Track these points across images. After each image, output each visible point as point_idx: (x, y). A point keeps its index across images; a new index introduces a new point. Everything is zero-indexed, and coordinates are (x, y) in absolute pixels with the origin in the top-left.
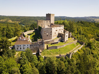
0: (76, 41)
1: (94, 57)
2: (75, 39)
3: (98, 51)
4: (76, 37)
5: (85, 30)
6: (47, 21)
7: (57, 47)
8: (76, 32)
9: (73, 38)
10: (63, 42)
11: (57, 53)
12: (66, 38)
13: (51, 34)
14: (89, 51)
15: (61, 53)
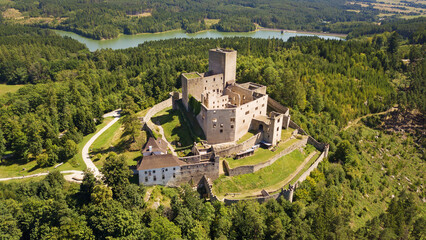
0: (305, 138)
1: (352, 187)
2: (300, 132)
3: (366, 163)
4: (303, 126)
5: (331, 93)
6: (213, 77)
7: (252, 167)
8: (304, 103)
9: (296, 131)
10: (266, 147)
11: (254, 187)
12: (277, 136)
13: (232, 127)
14: (340, 174)
15: (266, 184)
